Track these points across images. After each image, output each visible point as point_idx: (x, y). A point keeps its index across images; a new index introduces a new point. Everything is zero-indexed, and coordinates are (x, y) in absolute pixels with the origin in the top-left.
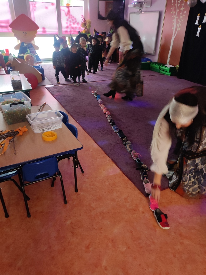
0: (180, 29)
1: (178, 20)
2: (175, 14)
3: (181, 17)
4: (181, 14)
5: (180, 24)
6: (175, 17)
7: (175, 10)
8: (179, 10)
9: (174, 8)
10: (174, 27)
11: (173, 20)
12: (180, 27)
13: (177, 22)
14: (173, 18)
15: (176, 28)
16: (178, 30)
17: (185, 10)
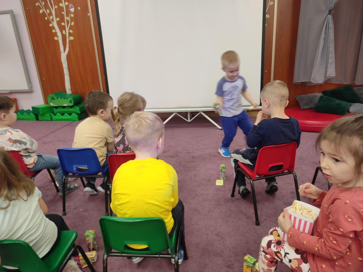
0: (72, 38)
1: (63, 24)
2: (51, 14)
3: (66, 18)
4: (64, 13)
5: (69, 30)
6: (53, 20)
7: (46, 7)
8: (56, 7)
9: (43, 3)
10: (57, 37)
11: (51, 25)
12: (70, 34)
13: (62, 28)
14: (49, 22)
15: (64, 37)
16: (70, 41)
17: (72, 7)
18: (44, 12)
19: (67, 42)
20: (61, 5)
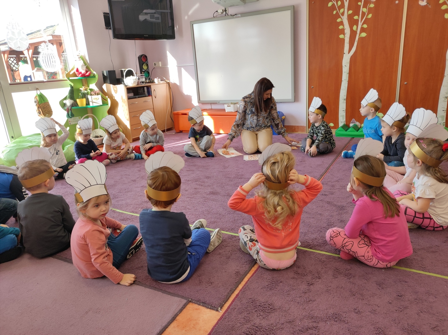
0: (364, 35)
1: (356, 17)
2: (342, 6)
3: (363, 10)
4: (361, 4)
5: (363, 24)
10: (344, 34)
11: (339, 20)
12: (363, 30)
13: (353, 22)
14: (338, 16)
15: (353, 34)
16: (361, 39)
18: (334, 4)
19: (356, 40)
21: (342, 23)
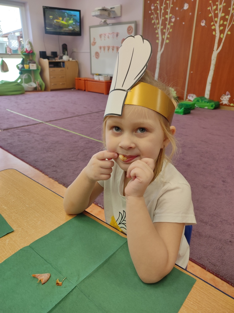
0: (168, 41)
1: (164, 31)
2: (158, 23)
3: (168, 26)
4: (167, 22)
6: (159, 28)
8: (163, 18)
9: (156, 15)
10: (158, 39)
11: (156, 31)
12: (167, 38)
14: (156, 29)
16: (166, 43)
17: (174, 18)
18: (155, 22)
19: (164, 44)
20: (167, 16)
21: (158, 33)
